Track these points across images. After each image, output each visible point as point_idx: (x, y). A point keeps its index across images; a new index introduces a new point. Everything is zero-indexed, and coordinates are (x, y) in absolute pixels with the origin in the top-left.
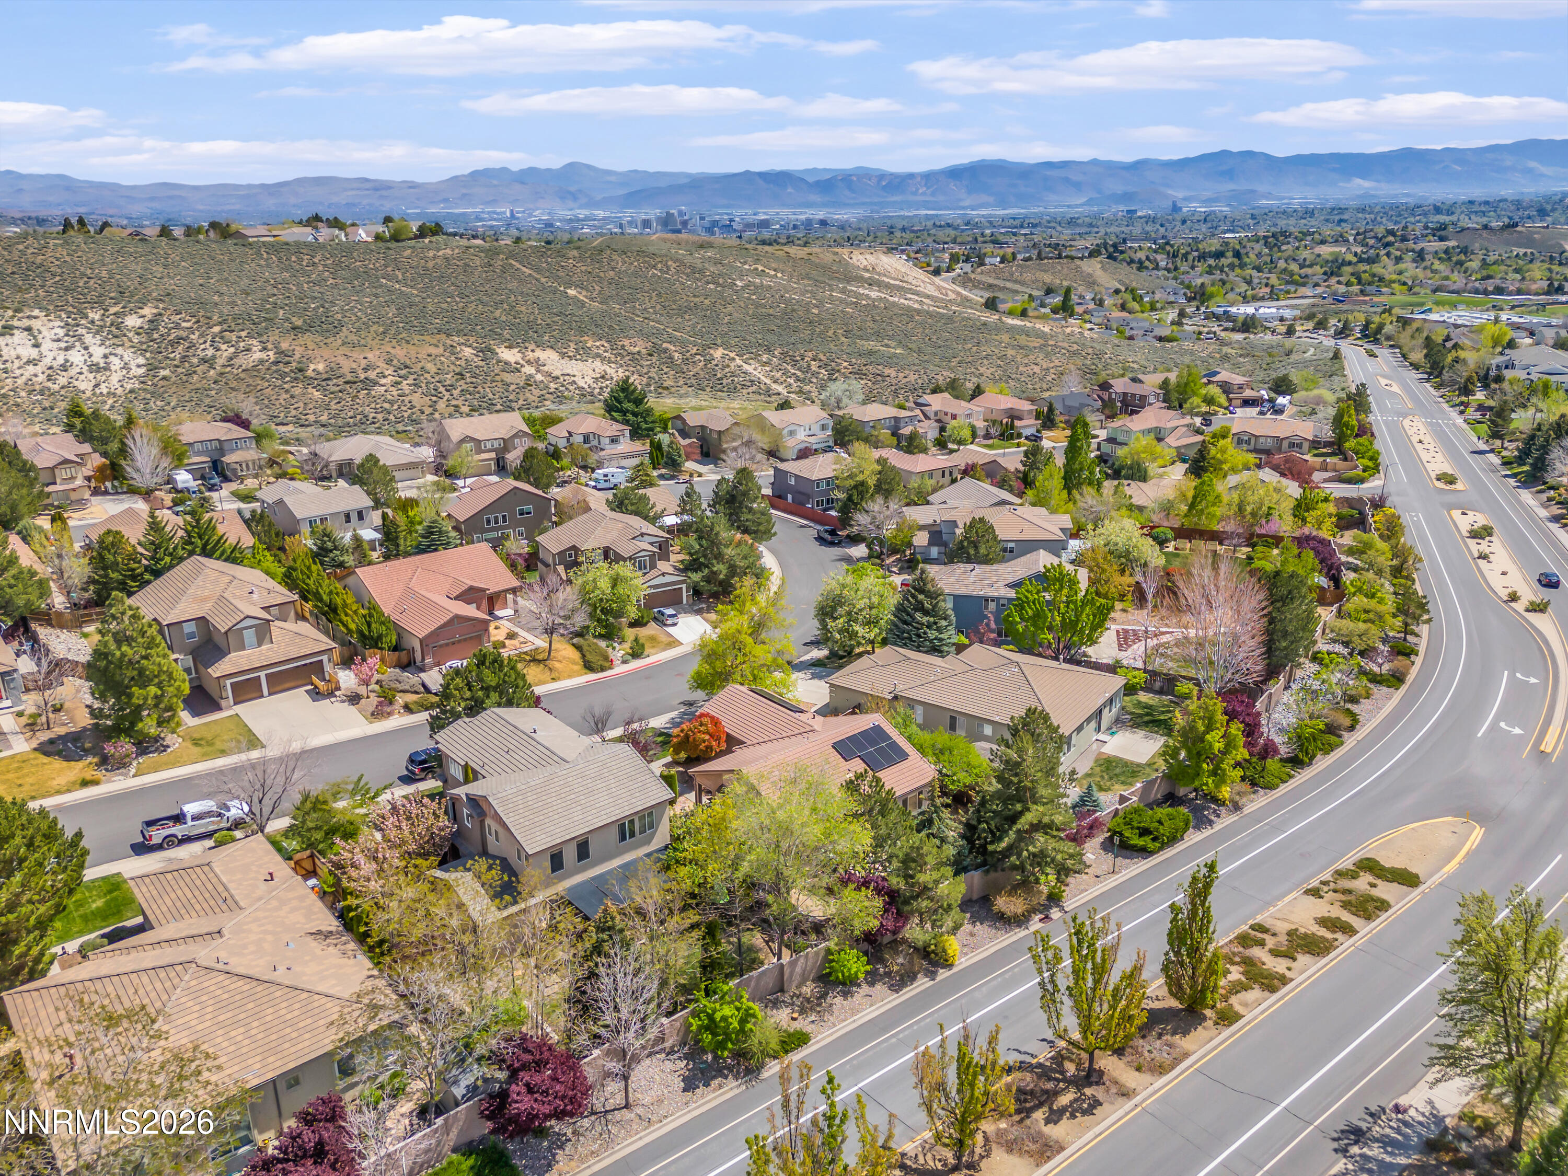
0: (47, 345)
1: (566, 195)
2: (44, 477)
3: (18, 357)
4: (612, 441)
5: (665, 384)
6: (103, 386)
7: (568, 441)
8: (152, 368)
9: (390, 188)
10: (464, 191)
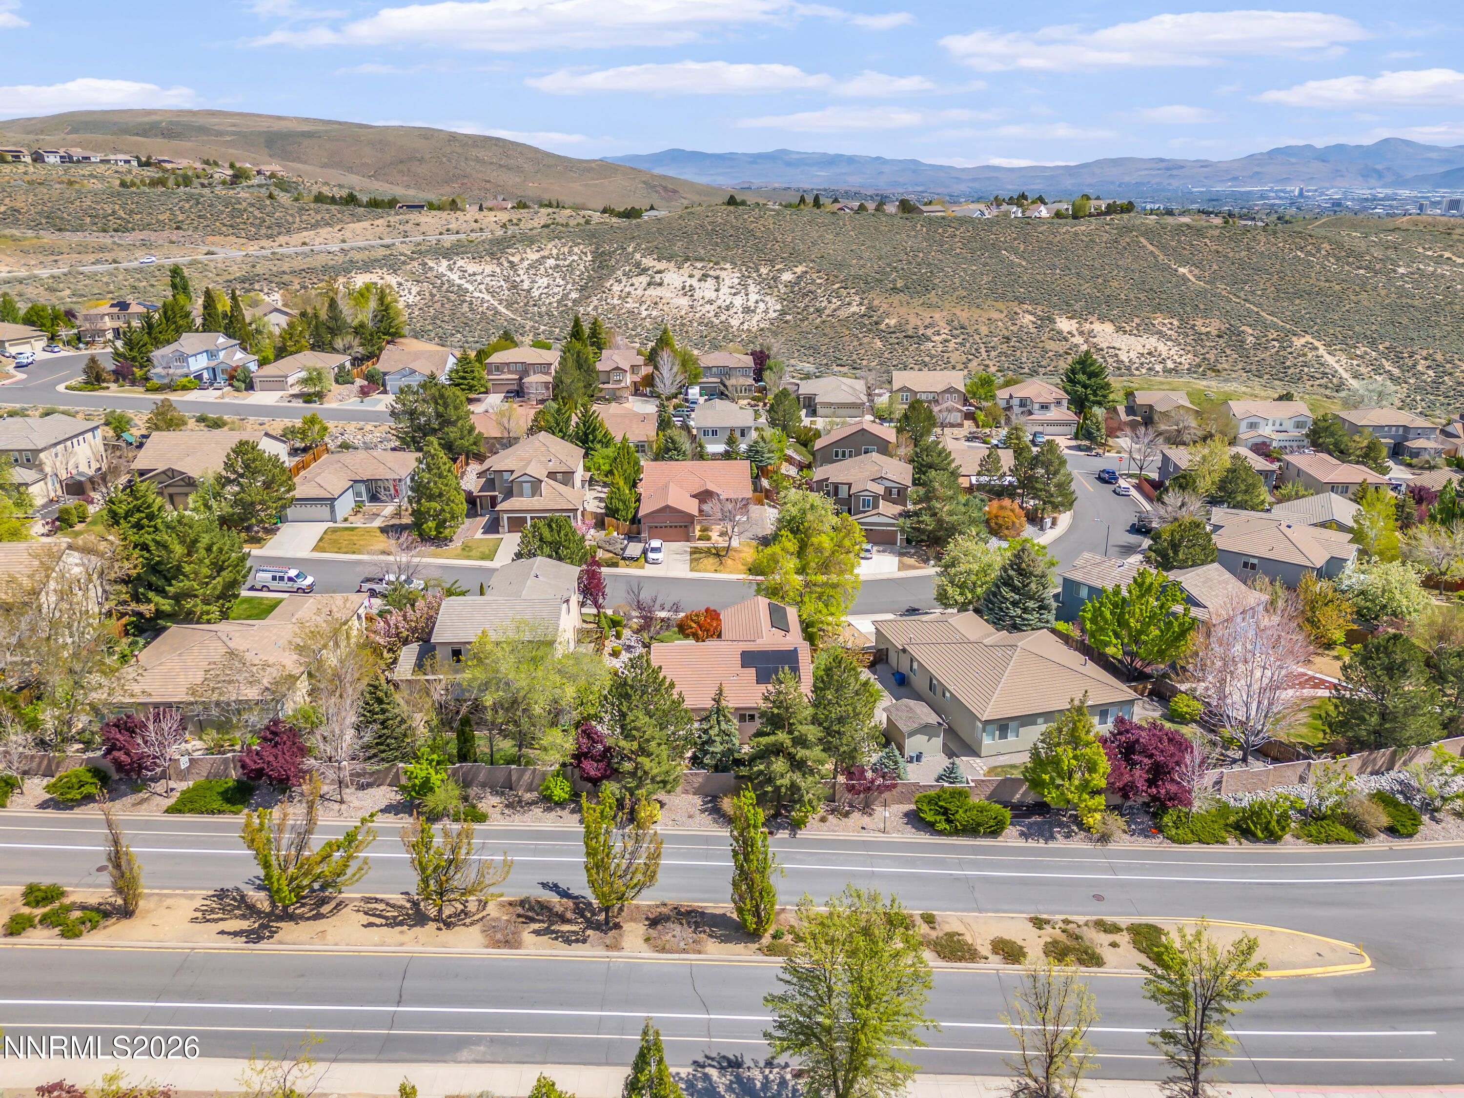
0: (724, 290)
1: (1368, 173)
2: (603, 378)
3: (703, 298)
4: (1042, 407)
5: (1219, 367)
6: (746, 324)
7: (1008, 402)
8: (783, 313)
9: (1182, 167)
10: (1258, 169)
